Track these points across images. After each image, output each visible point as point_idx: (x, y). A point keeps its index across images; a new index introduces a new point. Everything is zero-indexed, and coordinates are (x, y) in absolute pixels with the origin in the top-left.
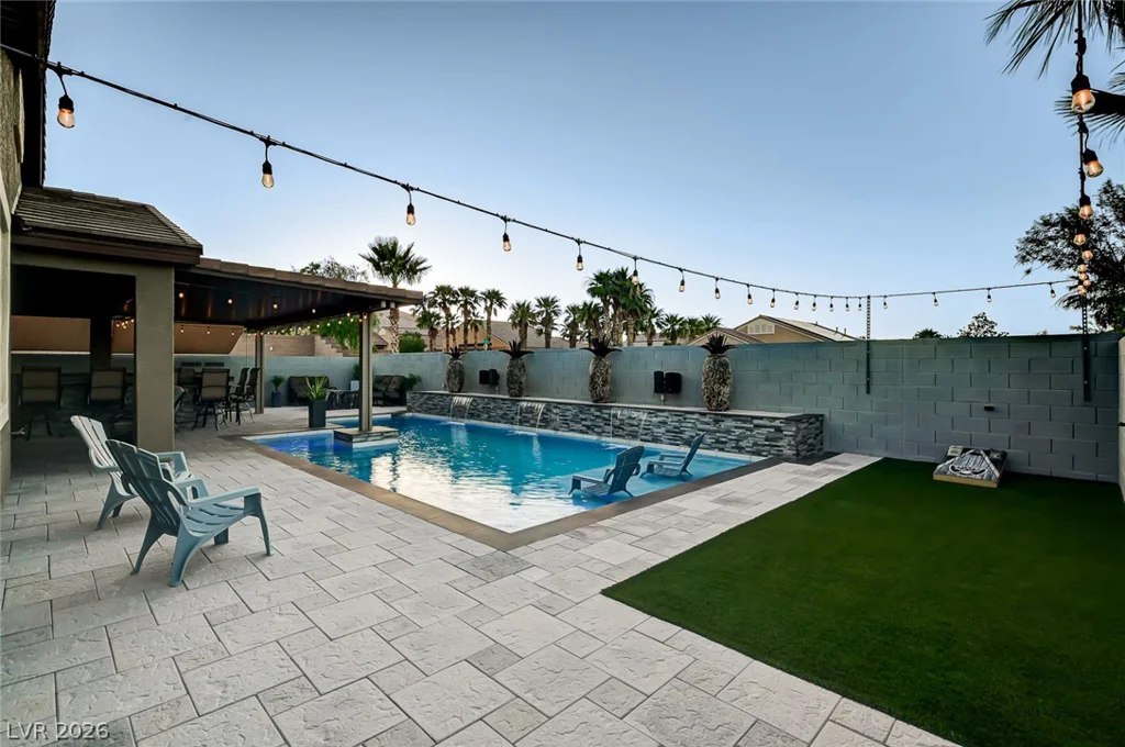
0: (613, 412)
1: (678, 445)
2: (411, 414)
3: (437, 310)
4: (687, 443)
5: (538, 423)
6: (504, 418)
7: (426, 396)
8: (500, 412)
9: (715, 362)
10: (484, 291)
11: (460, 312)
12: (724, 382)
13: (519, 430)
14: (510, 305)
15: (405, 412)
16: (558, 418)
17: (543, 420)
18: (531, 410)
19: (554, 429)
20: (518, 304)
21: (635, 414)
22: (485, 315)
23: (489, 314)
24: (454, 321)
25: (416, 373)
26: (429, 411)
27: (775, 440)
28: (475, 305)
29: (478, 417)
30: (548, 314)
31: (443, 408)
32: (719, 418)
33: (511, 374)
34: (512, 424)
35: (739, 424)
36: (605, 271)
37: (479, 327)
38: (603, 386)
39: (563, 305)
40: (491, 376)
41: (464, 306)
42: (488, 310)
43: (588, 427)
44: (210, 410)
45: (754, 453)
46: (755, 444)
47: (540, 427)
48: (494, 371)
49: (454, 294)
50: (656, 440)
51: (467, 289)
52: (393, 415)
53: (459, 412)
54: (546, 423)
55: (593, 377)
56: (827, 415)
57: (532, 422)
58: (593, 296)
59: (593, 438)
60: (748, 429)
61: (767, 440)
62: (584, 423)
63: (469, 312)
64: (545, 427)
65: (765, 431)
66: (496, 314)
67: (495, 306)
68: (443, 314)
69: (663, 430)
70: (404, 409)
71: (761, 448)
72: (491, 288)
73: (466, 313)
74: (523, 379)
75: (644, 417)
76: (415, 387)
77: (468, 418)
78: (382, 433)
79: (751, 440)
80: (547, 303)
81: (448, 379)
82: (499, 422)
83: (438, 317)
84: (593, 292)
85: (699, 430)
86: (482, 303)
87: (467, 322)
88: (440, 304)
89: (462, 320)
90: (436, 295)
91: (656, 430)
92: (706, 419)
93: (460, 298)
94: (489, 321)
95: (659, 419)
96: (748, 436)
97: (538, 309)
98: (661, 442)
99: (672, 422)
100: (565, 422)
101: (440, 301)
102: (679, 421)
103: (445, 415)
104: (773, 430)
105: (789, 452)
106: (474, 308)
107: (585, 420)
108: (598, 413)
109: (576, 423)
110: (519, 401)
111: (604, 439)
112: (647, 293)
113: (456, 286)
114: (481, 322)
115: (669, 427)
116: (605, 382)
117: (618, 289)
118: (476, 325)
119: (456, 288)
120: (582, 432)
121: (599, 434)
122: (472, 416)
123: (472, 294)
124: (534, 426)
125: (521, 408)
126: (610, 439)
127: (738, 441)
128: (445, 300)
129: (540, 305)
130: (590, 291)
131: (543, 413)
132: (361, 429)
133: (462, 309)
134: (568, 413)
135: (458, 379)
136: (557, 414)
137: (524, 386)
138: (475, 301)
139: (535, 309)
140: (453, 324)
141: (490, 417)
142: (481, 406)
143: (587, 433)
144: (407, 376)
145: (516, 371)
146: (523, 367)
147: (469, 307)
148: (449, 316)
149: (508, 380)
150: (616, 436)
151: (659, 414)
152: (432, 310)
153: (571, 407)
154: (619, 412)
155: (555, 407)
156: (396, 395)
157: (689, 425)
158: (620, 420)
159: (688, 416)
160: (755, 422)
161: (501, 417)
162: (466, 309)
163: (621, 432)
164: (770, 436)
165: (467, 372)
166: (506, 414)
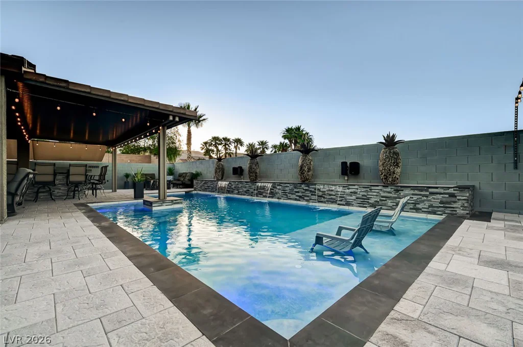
0: (317, 187)
1: (366, 207)
2: (196, 192)
3: (213, 148)
4: (373, 206)
5: (268, 195)
6: (247, 192)
7: (203, 182)
8: (245, 189)
9: (390, 152)
10: (234, 139)
11: (223, 148)
12: (397, 165)
13: (256, 199)
14: (245, 145)
15: (193, 191)
16: (280, 192)
17: (271, 193)
18: (263, 188)
19: (278, 198)
20: (249, 144)
21: (333, 188)
22: (235, 150)
23: (236, 149)
24: (220, 152)
25: (199, 170)
26: (205, 190)
27: (449, 203)
28: (230, 145)
29: (232, 192)
30: (263, 149)
31: (213, 188)
32: (399, 188)
33: (250, 168)
34: (252, 196)
35: (416, 192)
36: (290, 127)
37: (232, 155)
38: (308, 172)
39: (270, 145)
40: (239, 170)
41: (225, 145)
42: (236, 147)
43: (300, 197)
44: (77, 189)
45: (429, 213)
46: (431, 206)
47: (269, 197)
48: (241, 168)
49: (220, 140)
50: (348, 204)
51: (226, 138)
52: (186, 192)
53: (221, 190)
54: (273, 195)
55: (301, 167)
56: (477, 185)
57: (264, 194)
58: (285, 139)
59: (303, 203)
60: (424, 196)
61: (441, 202)
62: (297, 194)
63: (227, 148)
64: (272, 197)
65: (440, 196)
66: (239, 149)
67: (239, 146)
68: (215, 150)
69: (354, 197)
70: (193, 189)
71: (436, 209)
72: (237, 138)
73: (226, 149)
74: (258, 171)
75: (340, 189)
76: (199, 178)
77: (227, 193)
78: (172, 201)
79: (427, 204)
80: (263, 143)
81: (216, 172)
82: (244, 195)
83: (213, 151)
84: (285, 137)
85: (382, 197)
86: (233, 144)
87: (226, 153)
88: (214, 145)
89: (224, 152)
90: (212, 141)
91: (348, 198)
92: (388, 189)
93: (223, 142)
94: (236, 153)
95: (350, 190)
96: (424, 201)
97: (258, 147)
98: (352, 205)
99: (361, 192)
100: (285, 193)
101: (214, 143)
102: (366, 191)
103: (214, 192)
104: (447, 196)
105: (462, 212)
106: (229, 146)
107: (298, 192)
108: (307, 188)
109: (292, 194)
110: (256, 182)
111: (311, 204)
112: (310, 137)
113: (221, 137)
114: (232, 153)
115: (358, 195)
116: (309, 169)
117: (296, 135)
118: (230, 154)
119: (221, 138)
120: (296, 200)
121: (307, 201)
122: (229, 192)
123: (228, 140)
124: (265, 197)
125: (258, 187)
126: (317, 204)
127: (415, 204)
128: (216, 143)
129: (260, 145)
130: (283, 137)
131: (271, 189)
132: (159, 199)
133: (224, 147)
134: (287, 189)
135: (221, 173)
136: (279, 189)
137: (258, 174)
138: (230, 144)
139: (257, 146)
140: (220, 154)
141: (239, 192)
142: (233, 187)
143: (299, 200)
144: (194, 173)
145: (254, 166)
146: (258, 164)
147: (227, 146)
148: (218, 150)
149: (249, 171)
150: (322, 202)
151: (350, 187)
152: (210, 148)
153: (289, 185)
154: (322, 187)
155: (278, 185)
156: (189, 183)
157: (375, 194)
158: (322, 192)
159: (373, 188)
160: (431, 190)
161: (246, 192)
162: (226, 147)
163: (323, 199)
164: (444, 200)
165: (226, 169)
166: (248, 190)
